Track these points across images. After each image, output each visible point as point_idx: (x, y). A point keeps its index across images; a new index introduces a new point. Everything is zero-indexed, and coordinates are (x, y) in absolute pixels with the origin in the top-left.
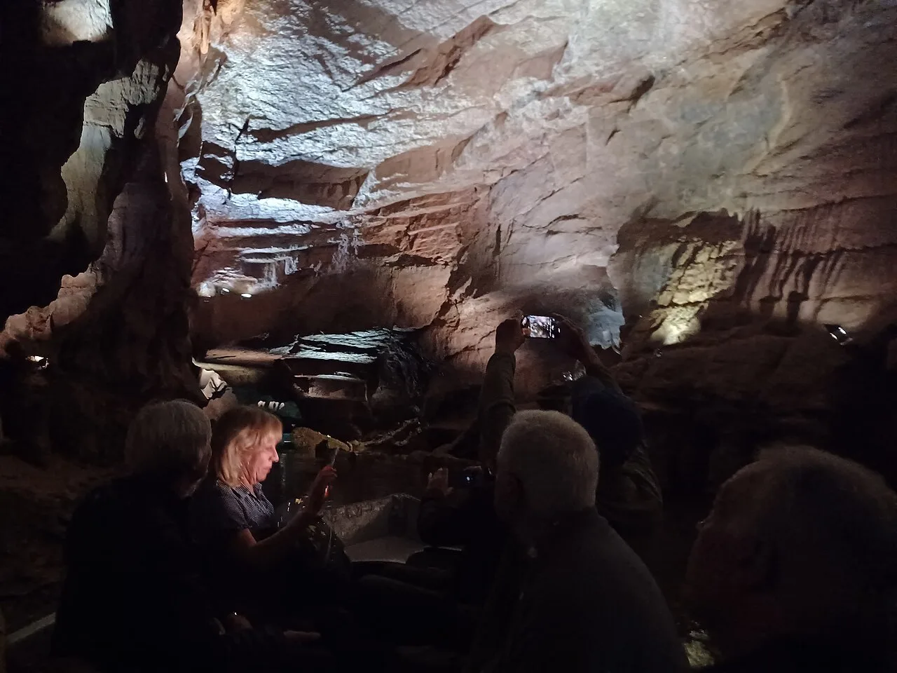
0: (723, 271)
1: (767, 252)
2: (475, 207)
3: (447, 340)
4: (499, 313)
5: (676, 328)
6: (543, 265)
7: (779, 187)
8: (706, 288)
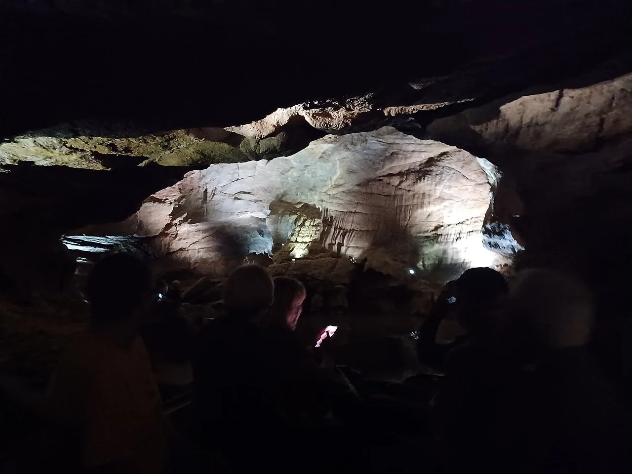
0: (315, 231)
1: (330, 226)
2: (192, 176)
3: (169, 244)
4: (203, 233)
5: (299, 251)
6: (232, 214)
7: (335, 201)
8: (310, 237)
